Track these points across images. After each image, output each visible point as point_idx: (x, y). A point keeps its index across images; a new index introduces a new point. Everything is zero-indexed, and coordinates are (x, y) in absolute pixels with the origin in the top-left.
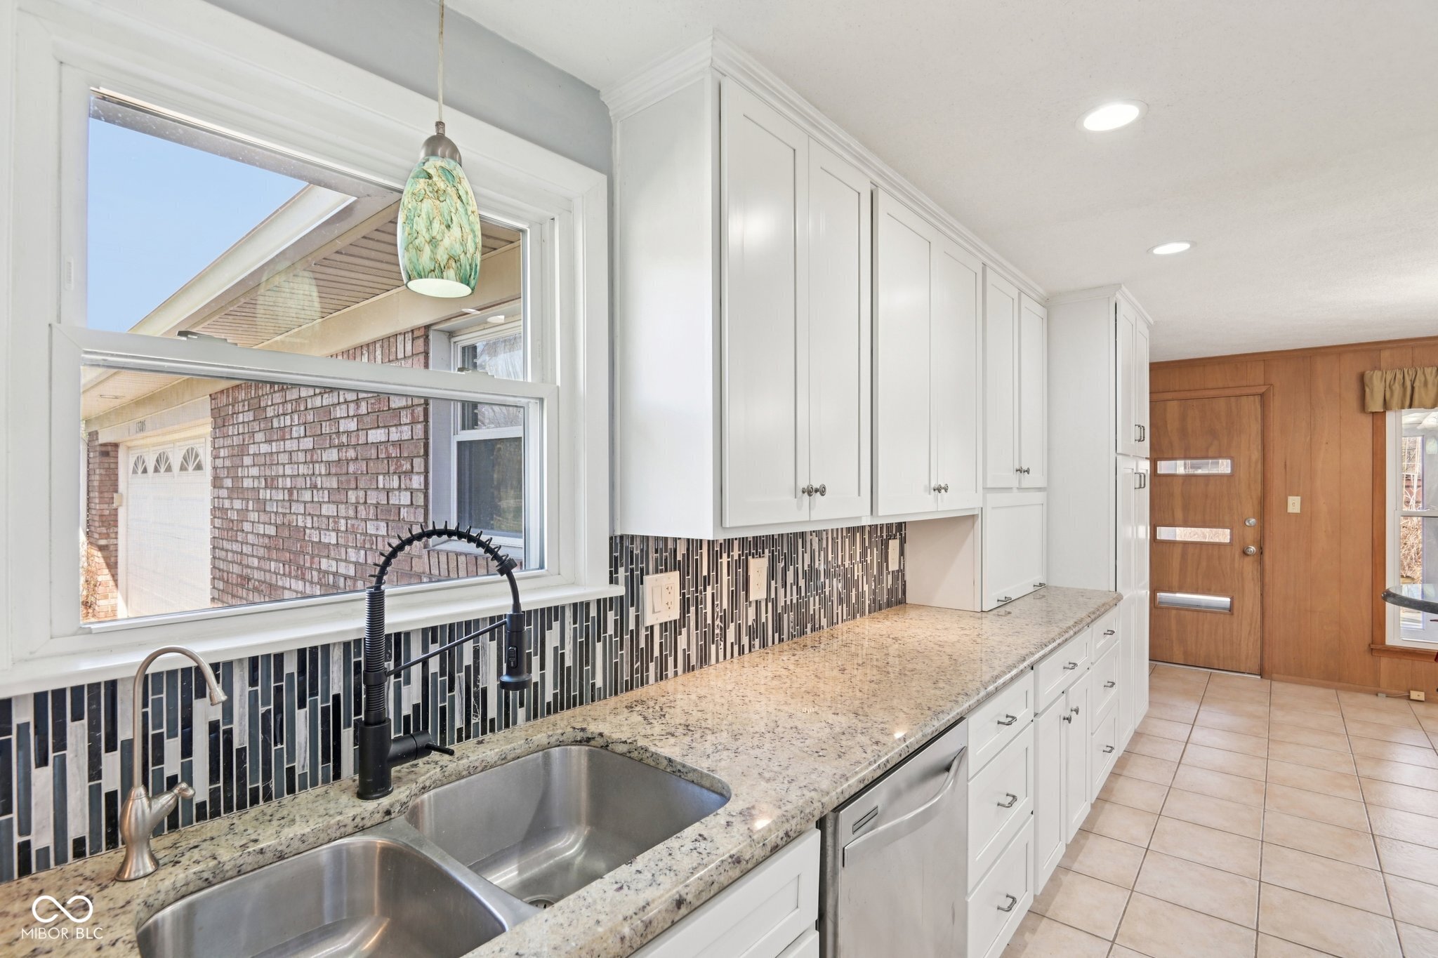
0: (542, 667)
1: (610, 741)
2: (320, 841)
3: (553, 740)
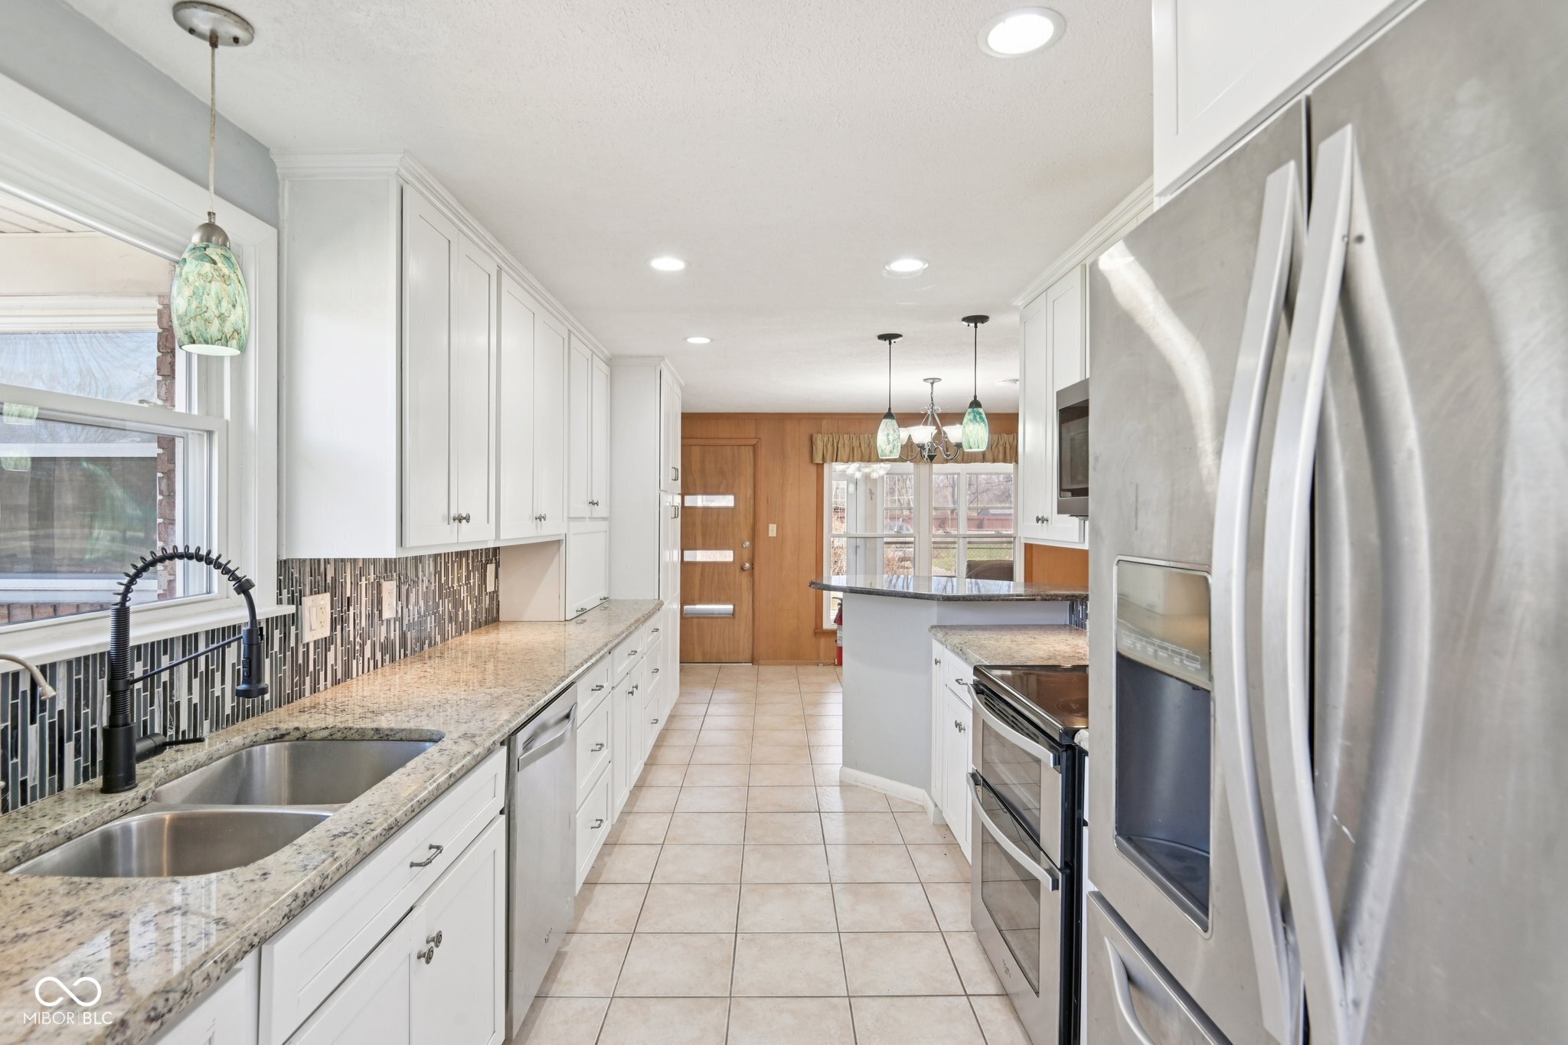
0: (223, 682)
1: (307, 731)
2: (97, 824)
3: (247, 741)
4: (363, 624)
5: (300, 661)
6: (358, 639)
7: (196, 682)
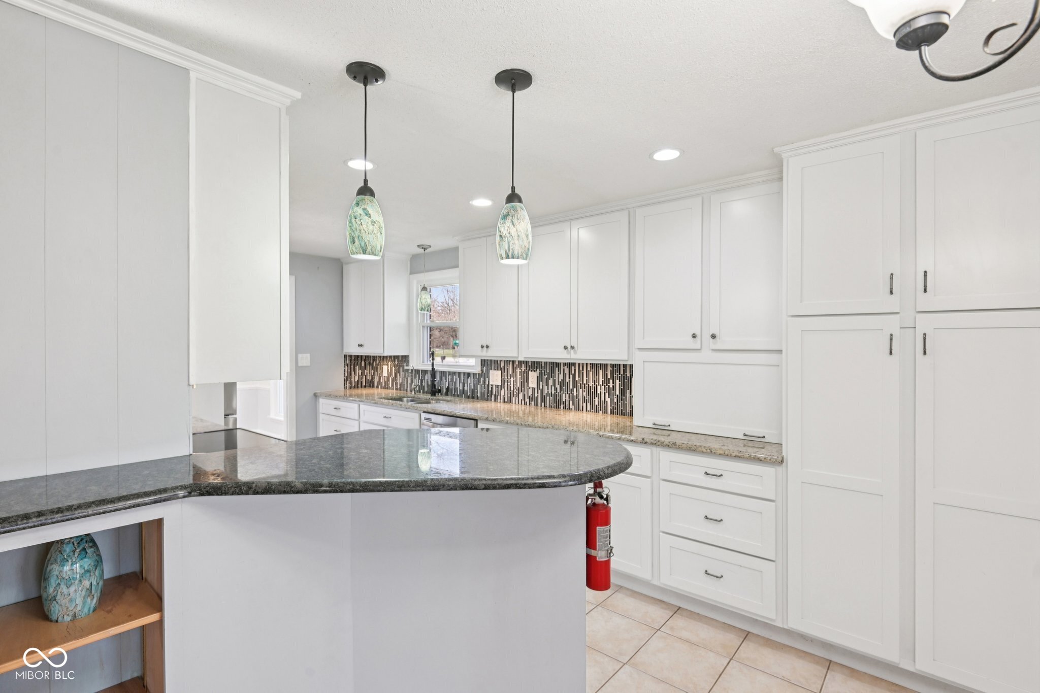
4: (518, 386)
5: (490, 389)
6: (515, 390)
7: (461, 384)
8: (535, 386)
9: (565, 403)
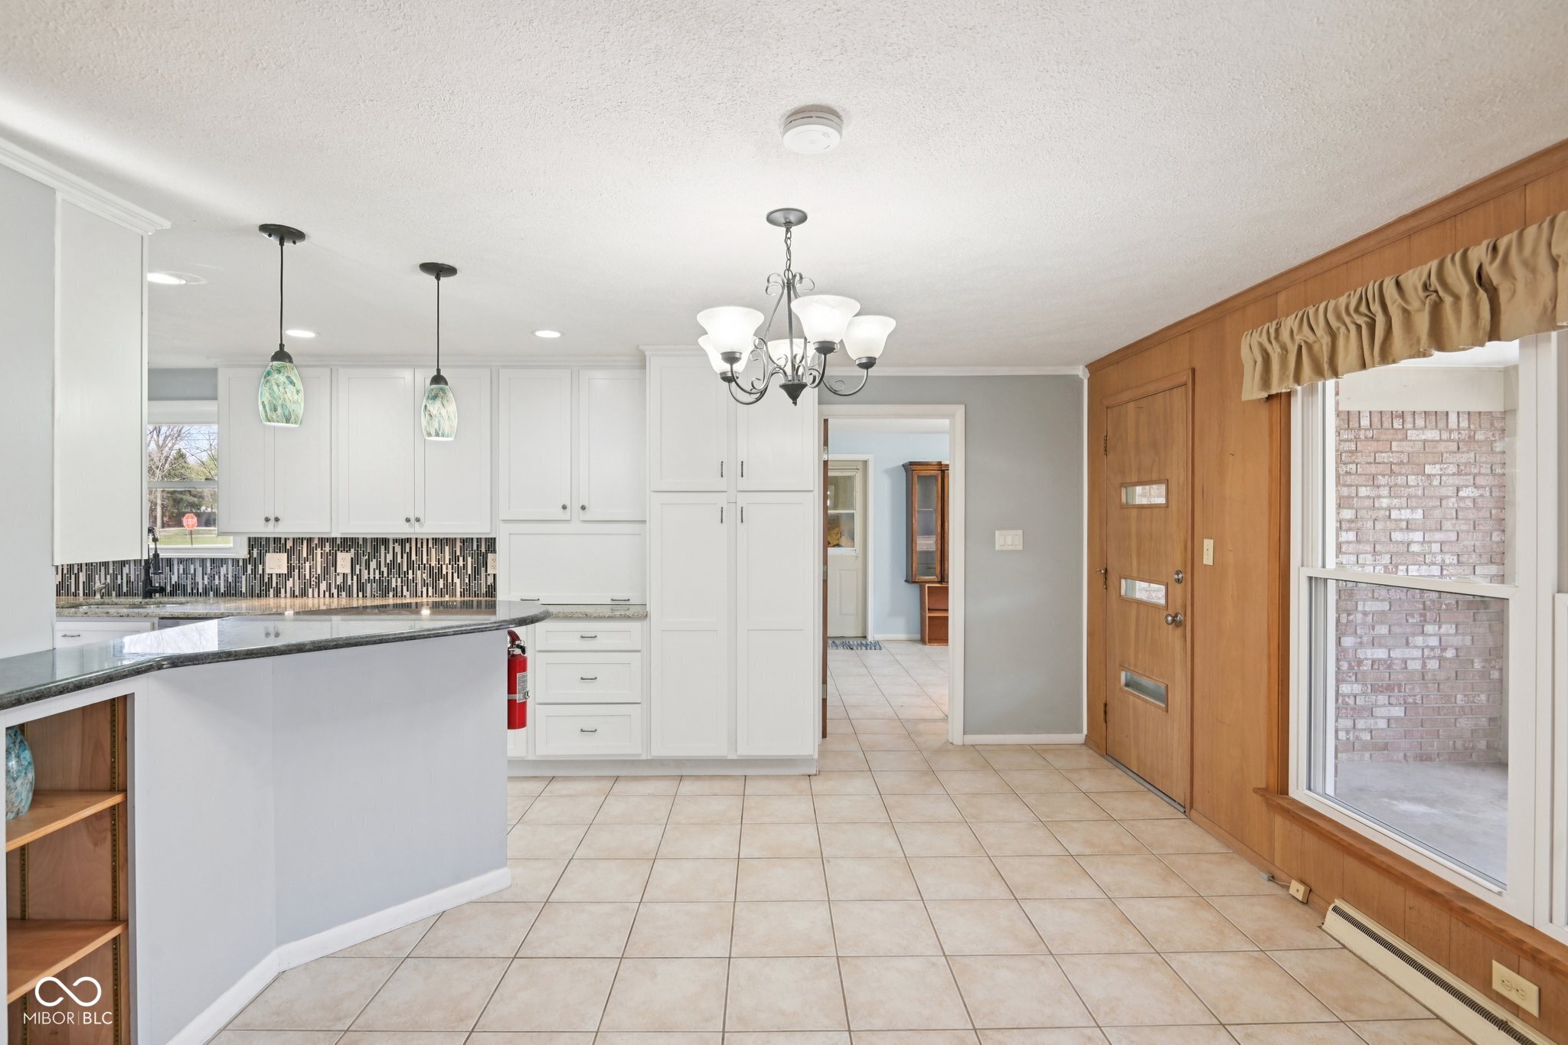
4: (319, 572)
5: (266, 580)
6: (313, 579)
7: (206, 577)
8: (348, 571)
9: (395, 590)
